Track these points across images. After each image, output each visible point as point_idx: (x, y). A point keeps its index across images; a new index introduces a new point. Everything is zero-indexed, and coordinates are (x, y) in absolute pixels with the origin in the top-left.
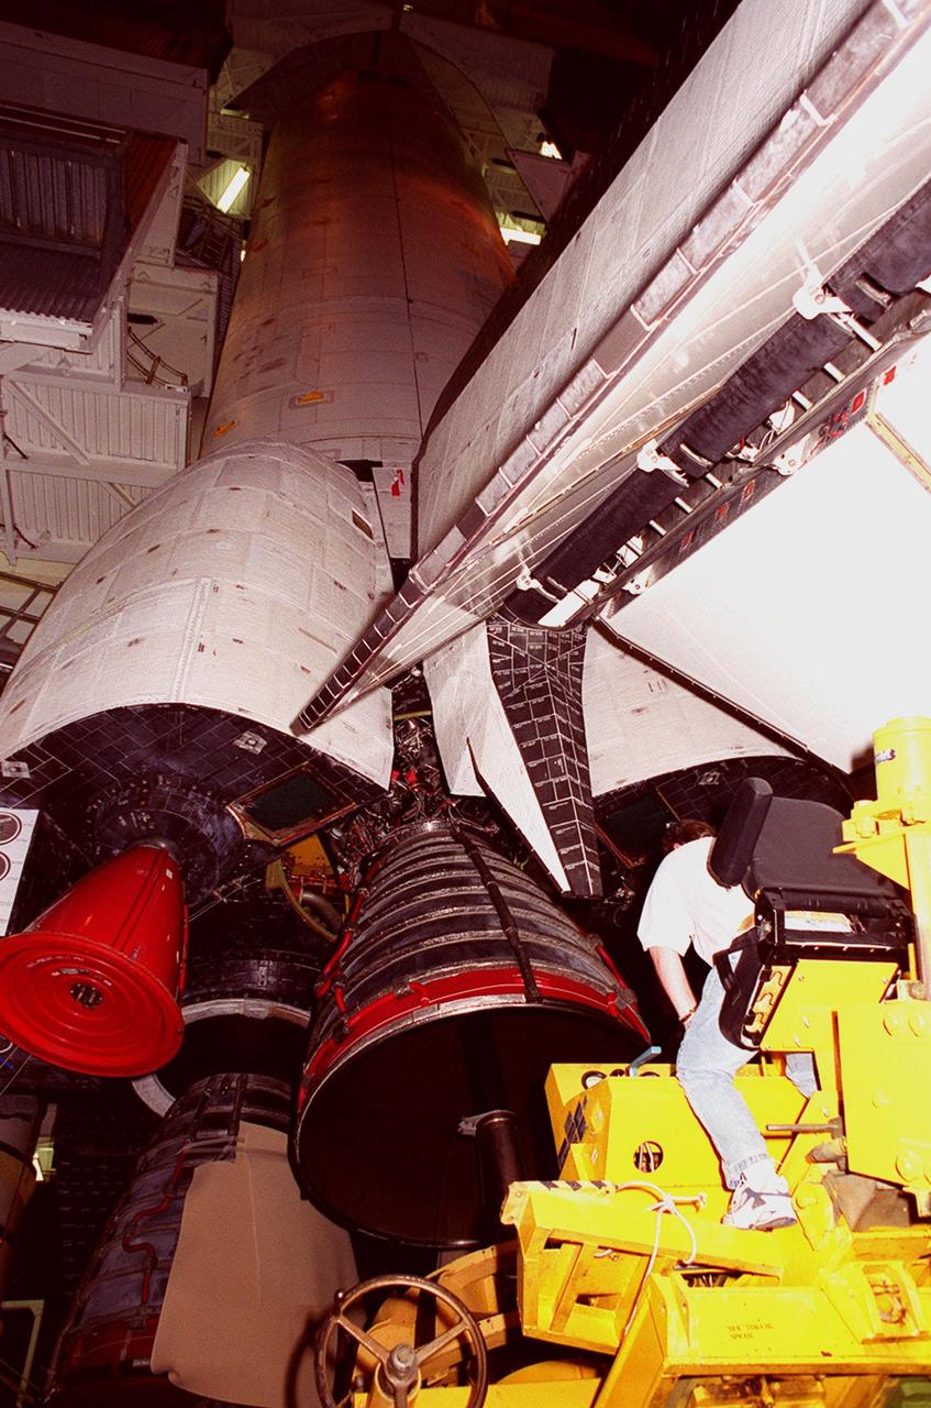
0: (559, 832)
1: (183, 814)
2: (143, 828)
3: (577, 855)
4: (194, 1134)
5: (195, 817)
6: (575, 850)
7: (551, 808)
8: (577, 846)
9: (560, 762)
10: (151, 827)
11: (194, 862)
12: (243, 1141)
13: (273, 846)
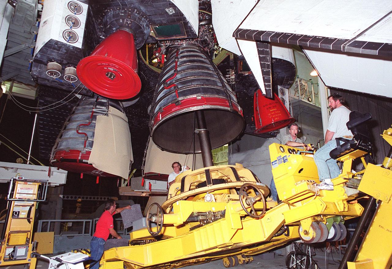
0: (266, 78)
1: (140, 24)
2: (127, 25)
3: (269, 86)
4: (96, 106)
5: (143, 27)
6: (269, 84)
7: (264, 71)
8: (270, 84)
9: (268, 58)
10: (130, 25)
11: (137, 39)
12: (110, 111)
13: (155, 39)
